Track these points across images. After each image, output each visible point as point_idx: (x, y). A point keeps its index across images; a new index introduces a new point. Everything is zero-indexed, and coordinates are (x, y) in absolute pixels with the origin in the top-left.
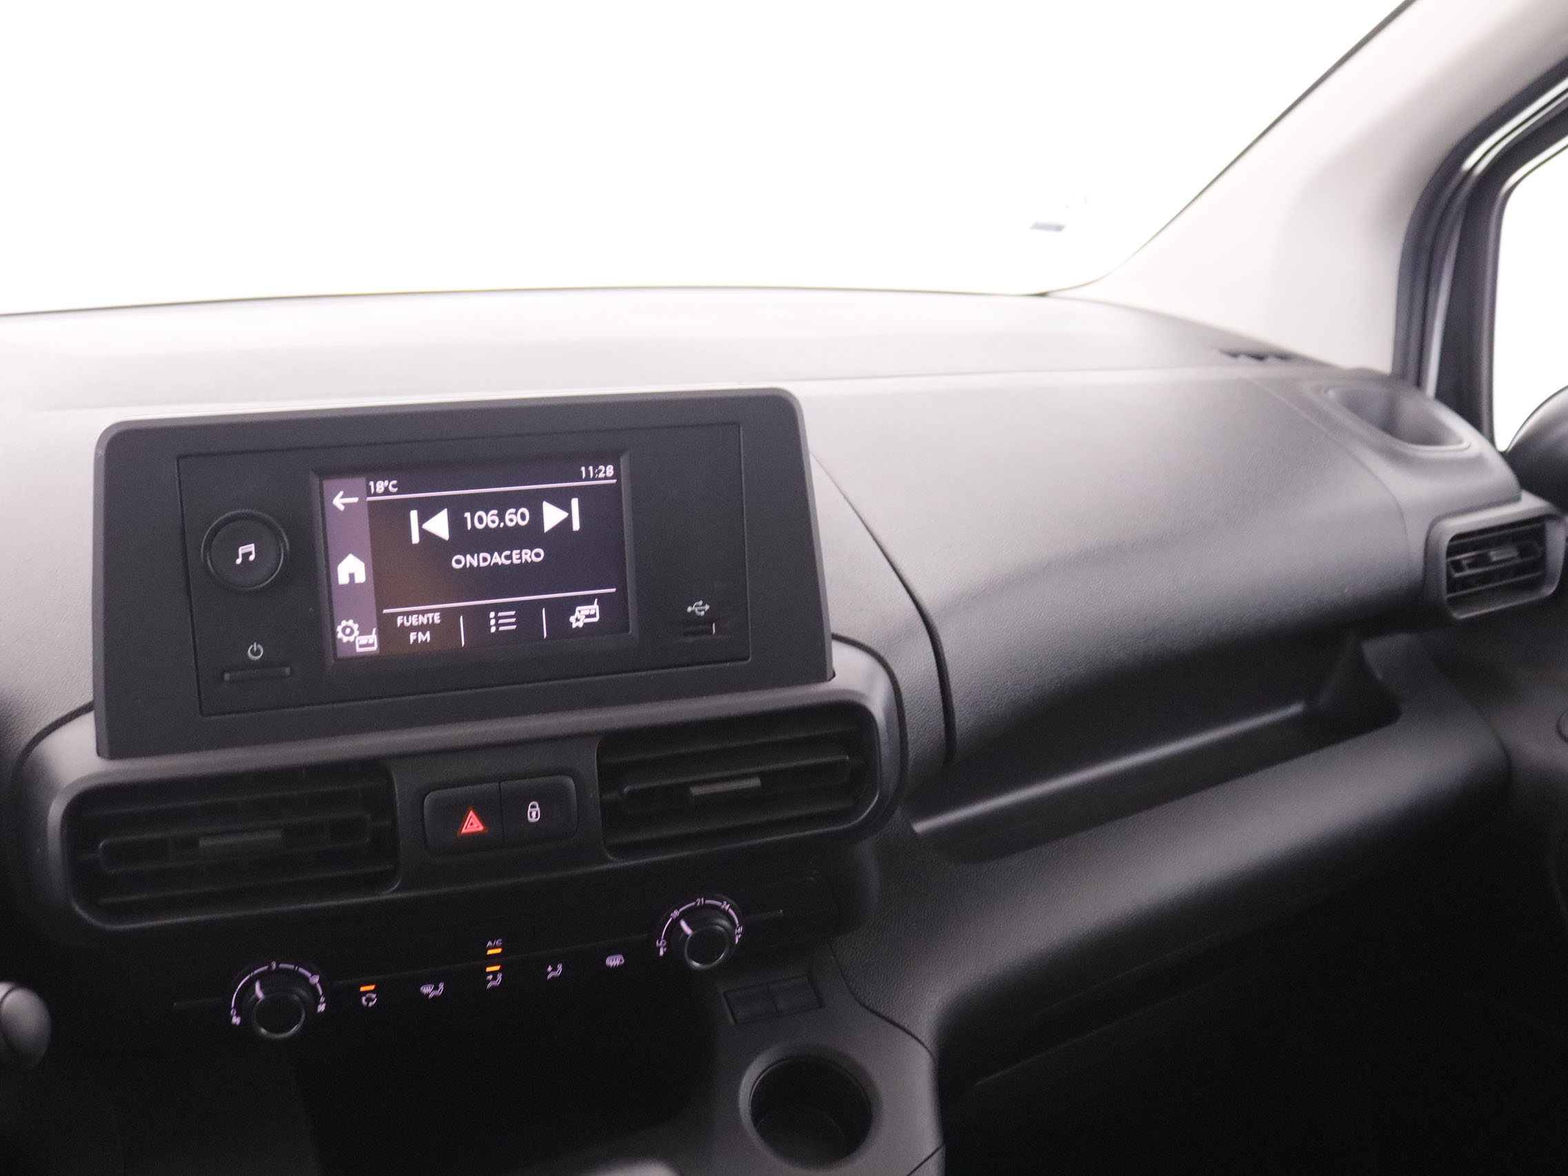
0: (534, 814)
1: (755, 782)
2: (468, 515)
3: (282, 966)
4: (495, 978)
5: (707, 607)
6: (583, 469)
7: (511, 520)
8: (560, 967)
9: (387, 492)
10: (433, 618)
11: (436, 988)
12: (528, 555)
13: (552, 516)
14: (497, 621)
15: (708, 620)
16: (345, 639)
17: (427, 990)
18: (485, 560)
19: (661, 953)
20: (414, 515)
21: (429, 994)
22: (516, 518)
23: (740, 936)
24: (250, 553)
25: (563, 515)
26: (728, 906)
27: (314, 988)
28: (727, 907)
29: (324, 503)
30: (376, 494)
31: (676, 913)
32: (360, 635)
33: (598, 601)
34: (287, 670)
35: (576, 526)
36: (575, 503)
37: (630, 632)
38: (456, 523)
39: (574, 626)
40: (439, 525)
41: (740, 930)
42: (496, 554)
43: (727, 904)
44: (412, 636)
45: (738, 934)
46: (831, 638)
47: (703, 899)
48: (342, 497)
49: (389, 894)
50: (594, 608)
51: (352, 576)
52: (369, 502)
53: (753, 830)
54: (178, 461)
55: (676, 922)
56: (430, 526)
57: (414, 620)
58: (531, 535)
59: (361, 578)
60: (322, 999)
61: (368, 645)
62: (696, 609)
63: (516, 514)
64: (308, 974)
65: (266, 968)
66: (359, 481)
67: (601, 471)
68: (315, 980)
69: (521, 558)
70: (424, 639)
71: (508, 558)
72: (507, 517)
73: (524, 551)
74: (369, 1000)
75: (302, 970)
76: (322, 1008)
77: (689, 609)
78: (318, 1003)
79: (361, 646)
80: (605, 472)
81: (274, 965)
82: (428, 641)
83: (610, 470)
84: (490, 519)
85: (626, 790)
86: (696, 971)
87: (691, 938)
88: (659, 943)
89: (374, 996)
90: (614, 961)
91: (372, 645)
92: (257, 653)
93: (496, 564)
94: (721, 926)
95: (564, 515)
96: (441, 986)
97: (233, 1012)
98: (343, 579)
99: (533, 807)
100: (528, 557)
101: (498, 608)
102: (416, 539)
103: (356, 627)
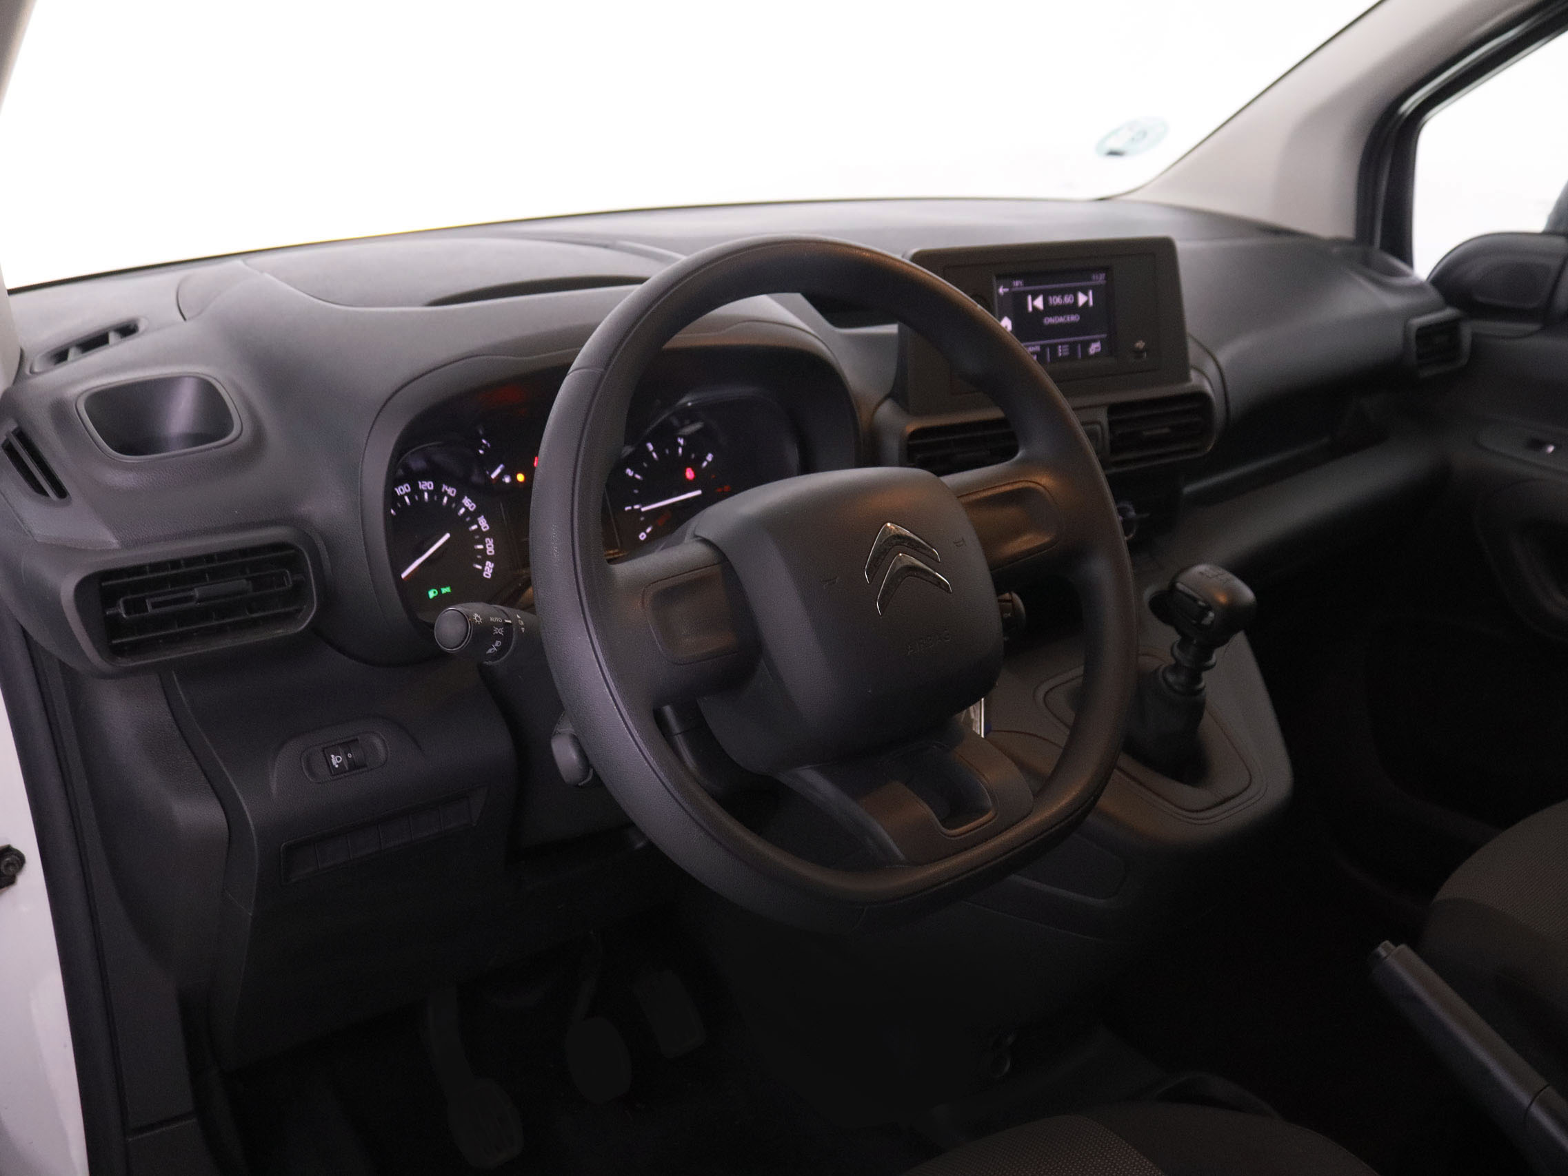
2: (1050, 298)
5: (1143, 344)
6: (1094, 276)
9: (1019, 286)
10: (1037, 348)
12: (1073, 318)
13: (1082, 299)
14: (1061, 351)
15: (1144, 350)
18: (1057, 320)
20: (1029, 298)
22: (1068, 299)
29: (996, 290)
30: (1015, 287)
33: (1100, 341)
36: (1090, 293)
38: (1045, 302)
39: (1091, 353)
40: (1039, 303)
42: (1061, 317)
48: (1002, 289)
50: (1099, 345)
51: (1006, 327)
52: (1012, 290)
53: (1160, 456)
56: (1036, 303)
58: (1073, 308)
59: (1009, 328)
62: (1139, 345)
66: (1009, 281)
69: (1070, 320)
71: (1065, 319)
72: (1065, 300)
73: (1071, 316)
77: (1136, 345)
80: (1102, 278)
83: (1104, 277)
84: (1059, 300)
93: (1061, 322)
95: (1086, 299)
98: (1003, 328)
101: (1062, 344)
102: (1030, 309)
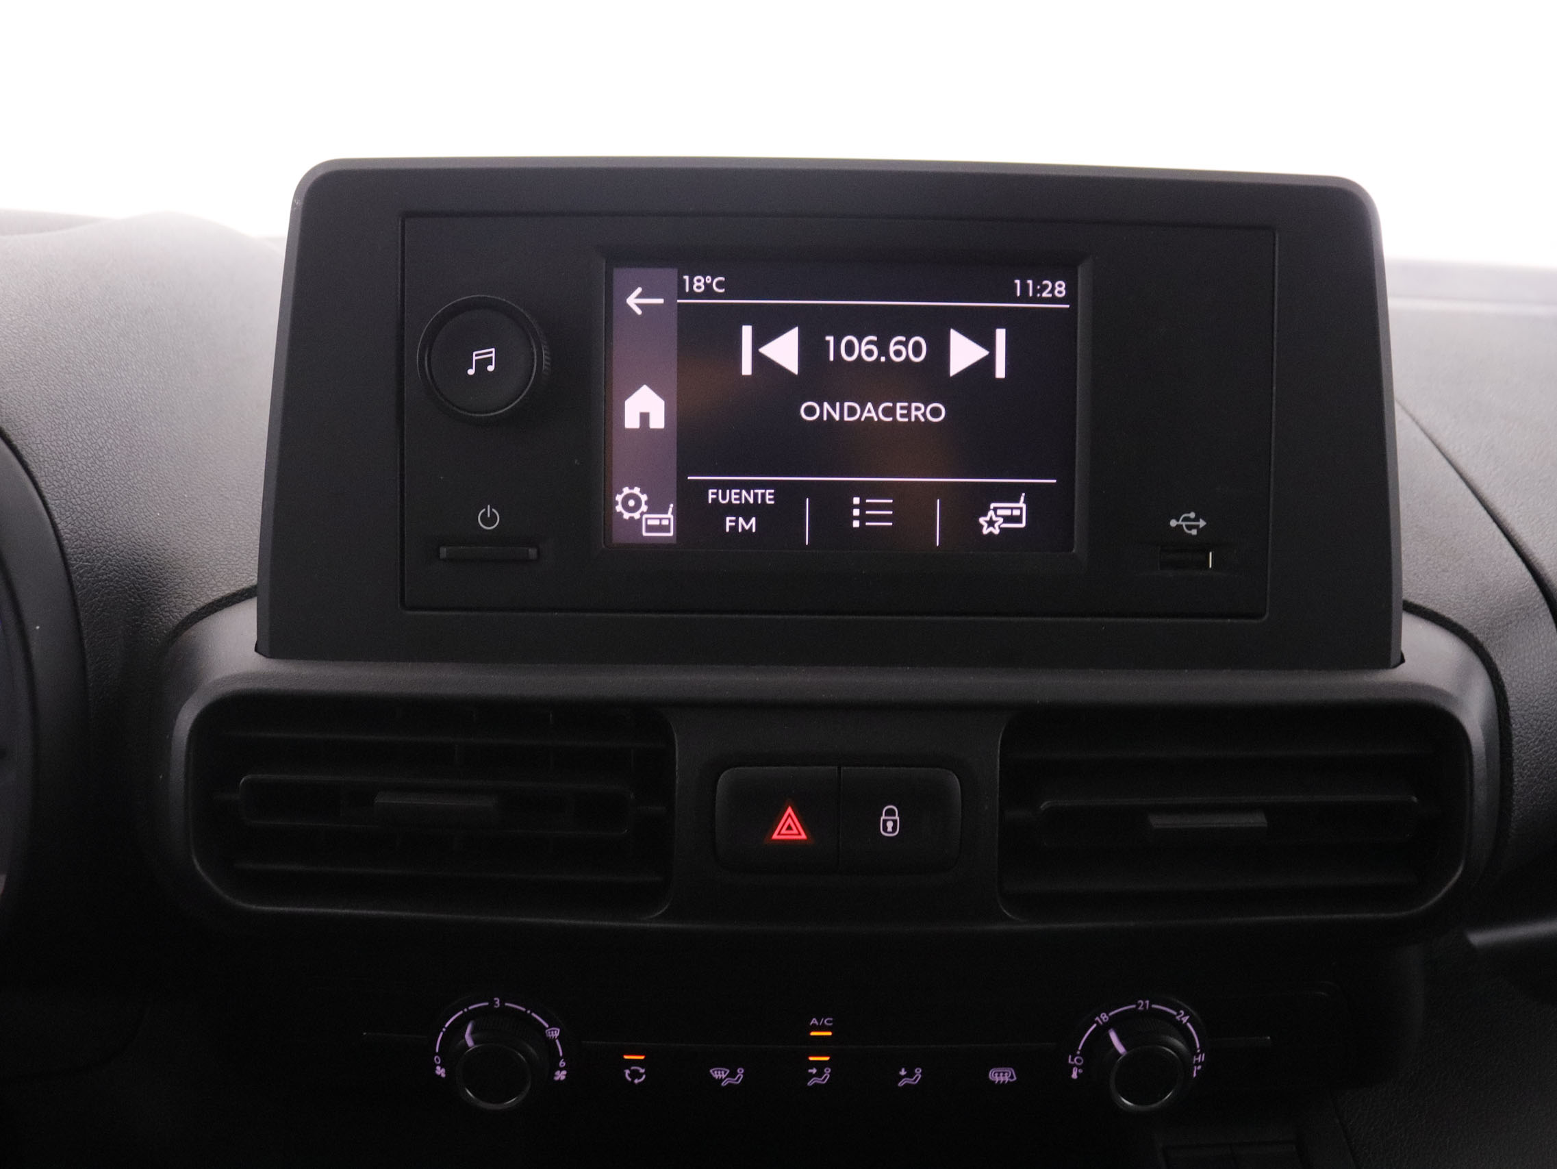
0: (890, 825)
1: (1258, 820)
2: (830, 339)
3: (508, 1004)
4: (820, 1074)
5: (1202, 523)
6: (1018, 282)
7: (898, 353)
8: (918, 1072)
9: (709, 292)
10: (763, 495)
11: (733, 1074)
12: (920, 411)
13: (963, 352)
14: (862, 512)
15: (1200, 545)
16: (626, 516)
17: (718, 1074)
18: (852, 411)
19: (1074, 1076)
20: (747, 332)
21: (721, 1080)
22: (906, 350)
23: (1199, 1067)
24: (489, 361)
25: (980, 353)
26: (1187, 1018)
27: (551, 1044)
28: (1185, 1020)
29: (612, 300)
30: (693, 295)
31: (1104, 1017)
32: (649, 512)
33: (1025, 497)
34: (532, 552)
35: (1000, 372)
36: (1001, 335)
37: (1074, 551)
38: (810, 350)
39: (985, 531)
40: (785, 350)
41: (1201, 1058)
42: (869, 405)
43: (1185, 1015)
44: (729, 522)
45: (1197, 1064)
46: (1401, 606)
47: (1147, 1002)
48: (639, 296)
49: (651, 922)
50: (1020, 507)
51: (645, 417)
52: (679, 304)
54: (403, 221)
55: (1102, 1031)
56: (771, 350)
57: (733, 496)
59: (658, 421)
60: (562, 1063)
61: (661, 528)
62: (1184, 524)
63: (905, 344)
64: (546, 1024)
65: (485, 1003)
66: (670, 273)
67: (1046, 286)
68: (555, 1033)
69: (908, 415)
70: (747, 527)
71: (887, 412)
72: (892, 349)
73: (914, 405)
74: (635, 1074)
75: (537, 1016)
76: (561, 1075)
77: (1173, 523)
78: (555, 1068)
79: (650, 528)
80: (1052, 291)
81: (497, 1002)
82: (754, 530)
83: (1061, 289)
84: (865, 348)
85: (1044, 806)
86: (1127, 1112)
87: (1123, 1059)
88: (1072, 1060)
89: (642, 1071)
90: (1001, 1076)
91: (666, 529)
92: (489, 521)
93: (869, 419)
94: (1173, 1048)
95: (982, 353)
96: (740, 1071)
97: (437, 1059)
98: (632, 421)
99: (890, 813)
100: (919, 414)
101: (866, 490)
102: (747, 369)
103: (644, 498)
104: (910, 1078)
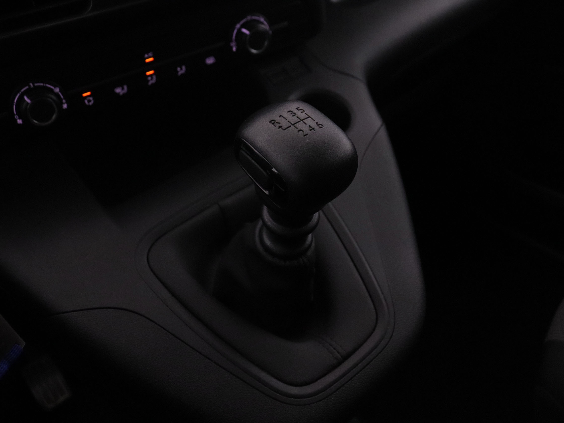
3: (36, 85)
4: (152, 79)
11: (123, 89)
17: (118, 90)
21: (119, 92)
26: (261, 18)
27: (57, 95)
31: (238, 26)
47: (250, 17)
49: (88, 13)
55: (239, 30)
60: (64, 101)
64: (52, 87)
65: (27, 87)
68: (57, 90)
74: (89, 101)
75: (48, 85)
76: (65, 106)
78: (62, 103)
81: (31, 85)
87: (249, 36)
88: (232, 44)
89: (91, 98)
90: (210, 61)
96: (125, 87)
97: (16, 117)
104: (181, 71)
